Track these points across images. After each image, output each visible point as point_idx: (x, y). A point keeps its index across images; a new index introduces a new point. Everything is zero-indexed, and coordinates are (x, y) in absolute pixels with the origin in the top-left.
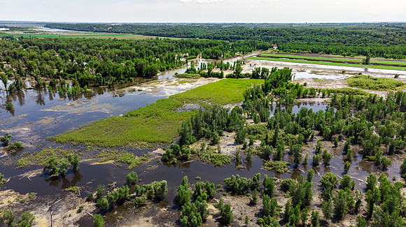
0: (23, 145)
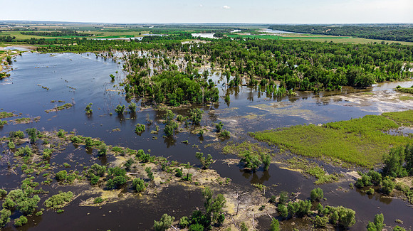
0: (230, 134)
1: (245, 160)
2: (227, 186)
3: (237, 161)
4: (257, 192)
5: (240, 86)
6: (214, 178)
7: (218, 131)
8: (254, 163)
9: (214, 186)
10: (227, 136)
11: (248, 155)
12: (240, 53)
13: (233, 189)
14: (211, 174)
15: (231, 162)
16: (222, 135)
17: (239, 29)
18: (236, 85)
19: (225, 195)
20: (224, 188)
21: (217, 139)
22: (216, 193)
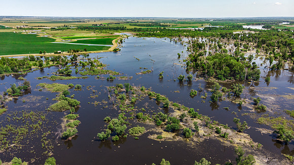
0: (266, 108)
1: (278, 133)
2: (258, 150)
3: (271, 132)
4: (287, 162)
5: (281, 70)
6: (247, 141)
7: (255, 104)
8: (287, 137)
9: (246, 147)
10: (263, 110)
11: (282, 129)
12: (286, 42)
13: (264, 154)
14: (245, 137)
15: (264, 131)
16: (259, 108)
17: (287, 22)
18: (278, 68)
19: (255, 157)
20: (255, 150)
21: (253, 111)
22: (247, 153)
